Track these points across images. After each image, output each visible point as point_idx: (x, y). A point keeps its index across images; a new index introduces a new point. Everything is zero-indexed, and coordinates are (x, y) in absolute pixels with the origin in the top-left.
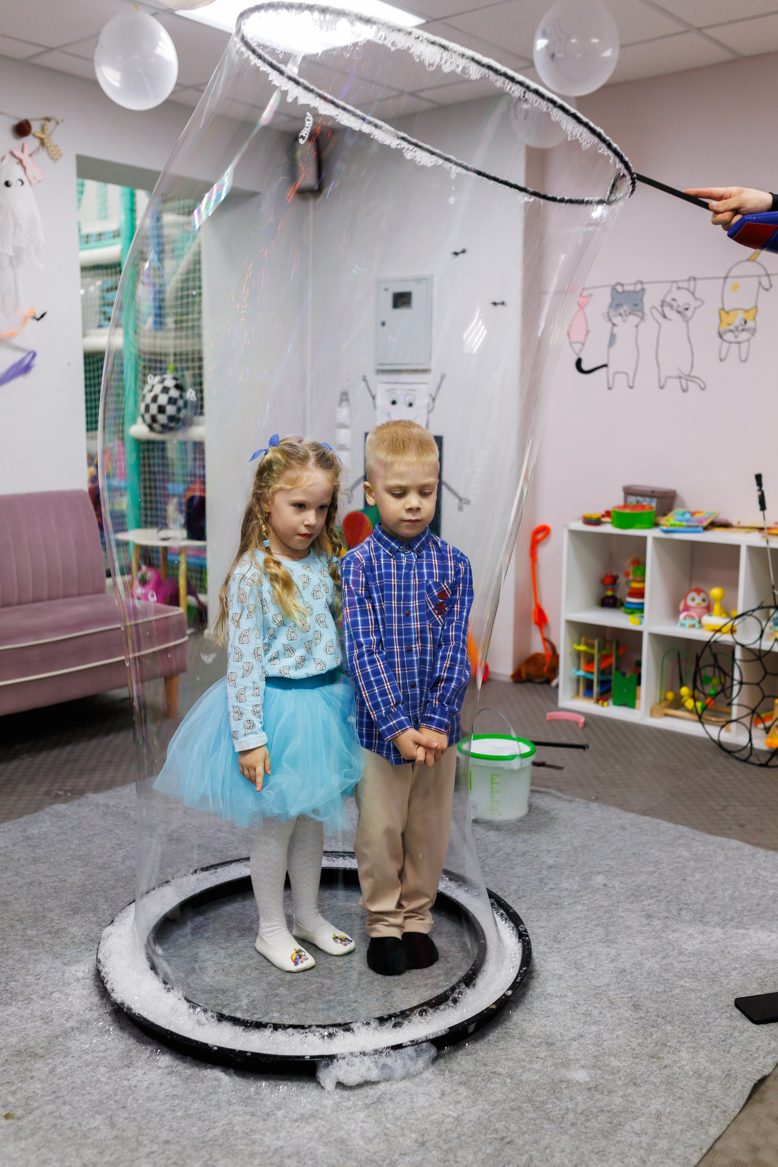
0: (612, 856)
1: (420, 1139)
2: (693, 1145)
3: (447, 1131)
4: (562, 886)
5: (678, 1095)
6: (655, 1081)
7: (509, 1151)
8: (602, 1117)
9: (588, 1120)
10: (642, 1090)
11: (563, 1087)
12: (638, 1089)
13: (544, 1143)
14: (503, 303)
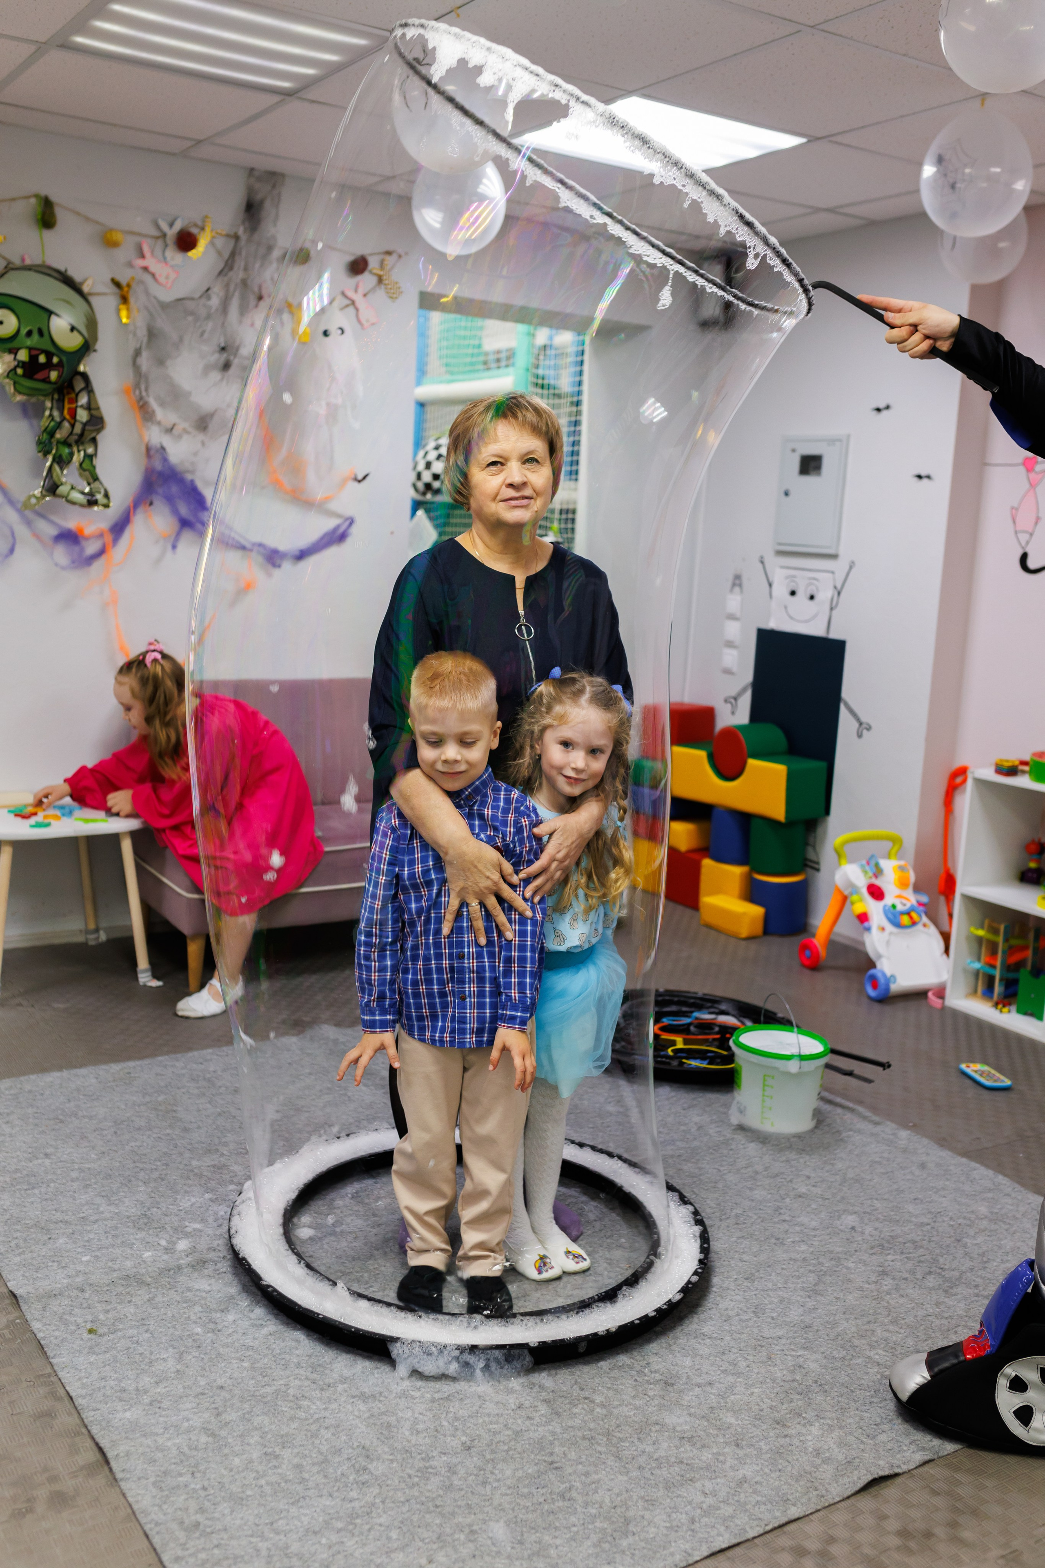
0: (886, 1197)
1: (468, 1443)
2: (760, 1519)
3: (499, 1442)
4: (799, 1220)
5: (780, 1467)
6: (764, 1447)
7: (551, 1475)
8: (677, 1469)
9: (659, 1467)
10: (741, 1453)
11: (653, 1429)
12: (737, 1451)
13: (595, 1477)
14: (928, 477)
